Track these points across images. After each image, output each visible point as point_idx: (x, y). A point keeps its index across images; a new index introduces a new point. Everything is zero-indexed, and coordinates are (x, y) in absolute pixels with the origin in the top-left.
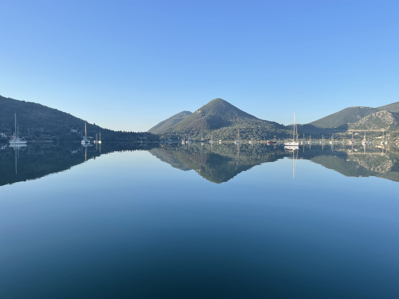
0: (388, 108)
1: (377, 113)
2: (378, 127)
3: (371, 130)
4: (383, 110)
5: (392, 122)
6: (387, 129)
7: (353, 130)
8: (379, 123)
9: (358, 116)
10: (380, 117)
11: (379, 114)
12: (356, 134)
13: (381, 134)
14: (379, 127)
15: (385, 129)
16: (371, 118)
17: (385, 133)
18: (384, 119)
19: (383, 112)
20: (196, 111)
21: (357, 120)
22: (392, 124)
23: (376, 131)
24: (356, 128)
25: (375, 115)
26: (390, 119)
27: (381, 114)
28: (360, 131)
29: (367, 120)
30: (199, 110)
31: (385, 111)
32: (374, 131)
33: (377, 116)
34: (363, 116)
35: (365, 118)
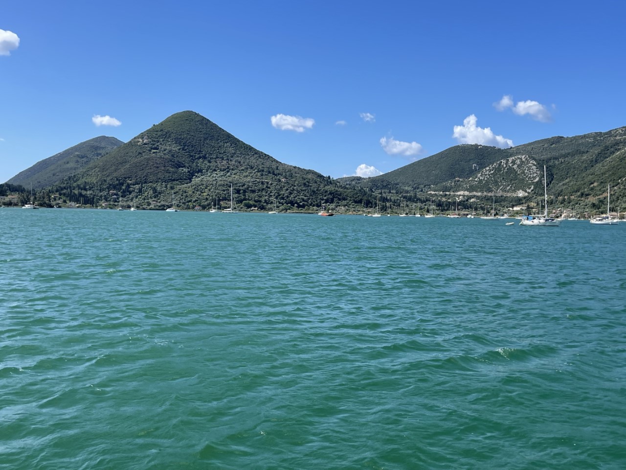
0: (529, 149)
1: (510, 160)
2: (511, 187)
3: (500, 193)
4: (519, 153)
5: (537, 179)
6: (529, 193)
7: (467, 193)
8: (514, 178)
9: (473, 165)
10: (515, 166)
11: (514, 162)
12: (472, 200)
13: (519, 201)
14: (513, 188)
15: (526, 192)
16: (499, 169)
17: (527, 199)
18: (523, 172)
19: (521, 159)
21: (472, 172)
22: (537, 182)
23: (509, 195)
24: (471, 189)
25: (506, 164)
26: (533, 172)
27: (518, 162)
28: (479, 194)
29: (492, 172)
31: (524, 156)
32: (505, 194)
33: (511, 165)
34: (482, 166)
35: (488, 168)
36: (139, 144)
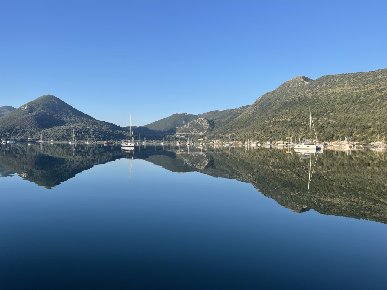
0: (205, 116)
1: (197, 120)
3: (193, 133)
4: (202, 117)
5: (208, 128)
6: (204, 133)
7: (180, 133)
8: (199, 127)
9: (184, 122)
10: (199, 123)
11: (199, 121)
12: (182, 136)
13: (200, 137)
14: (198, 131)
16: (193, 124)
17: (203, 136)
18: (202, 125)
19: (202, 119)
20: (21, 107)
21: (183, 125)
22: (208, 129)
23: (197, 134)
24: (182, 132)
25: (196, 121)
26: (206, 125)
27: (200, 121)
28: (185, 134)
29: (190, 125)
30: (24, 106)
31: (202, 118)
32: (195, 134)
33: (197, 122)
34: (187, 122)
35: (188, 123)
36: (22, 110)
